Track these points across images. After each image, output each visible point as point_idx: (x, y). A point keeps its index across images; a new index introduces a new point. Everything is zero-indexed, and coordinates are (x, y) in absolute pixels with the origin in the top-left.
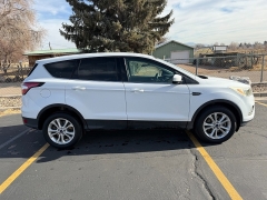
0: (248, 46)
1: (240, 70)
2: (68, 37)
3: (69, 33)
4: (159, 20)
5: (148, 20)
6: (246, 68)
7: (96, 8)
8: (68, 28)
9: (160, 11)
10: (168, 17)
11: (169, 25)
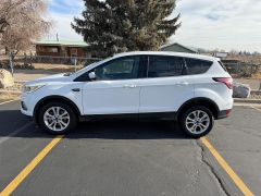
0: (248, 55)
1: (239, 77)
2: (78, 30)
3: (79, 26)
4: (166, 22)
5: (157, 21)
6: (245, 76)
7: (107, 5)
8: (79, 22)
9: (169, 13)
10: (175, 20)
11: (175, 28)
